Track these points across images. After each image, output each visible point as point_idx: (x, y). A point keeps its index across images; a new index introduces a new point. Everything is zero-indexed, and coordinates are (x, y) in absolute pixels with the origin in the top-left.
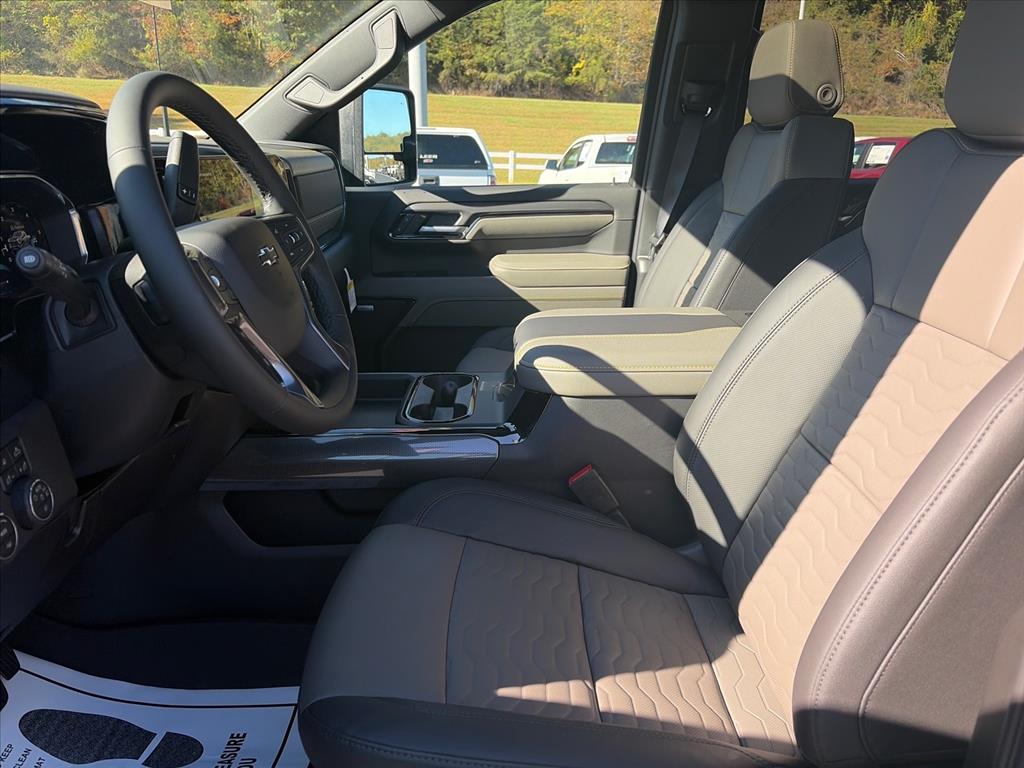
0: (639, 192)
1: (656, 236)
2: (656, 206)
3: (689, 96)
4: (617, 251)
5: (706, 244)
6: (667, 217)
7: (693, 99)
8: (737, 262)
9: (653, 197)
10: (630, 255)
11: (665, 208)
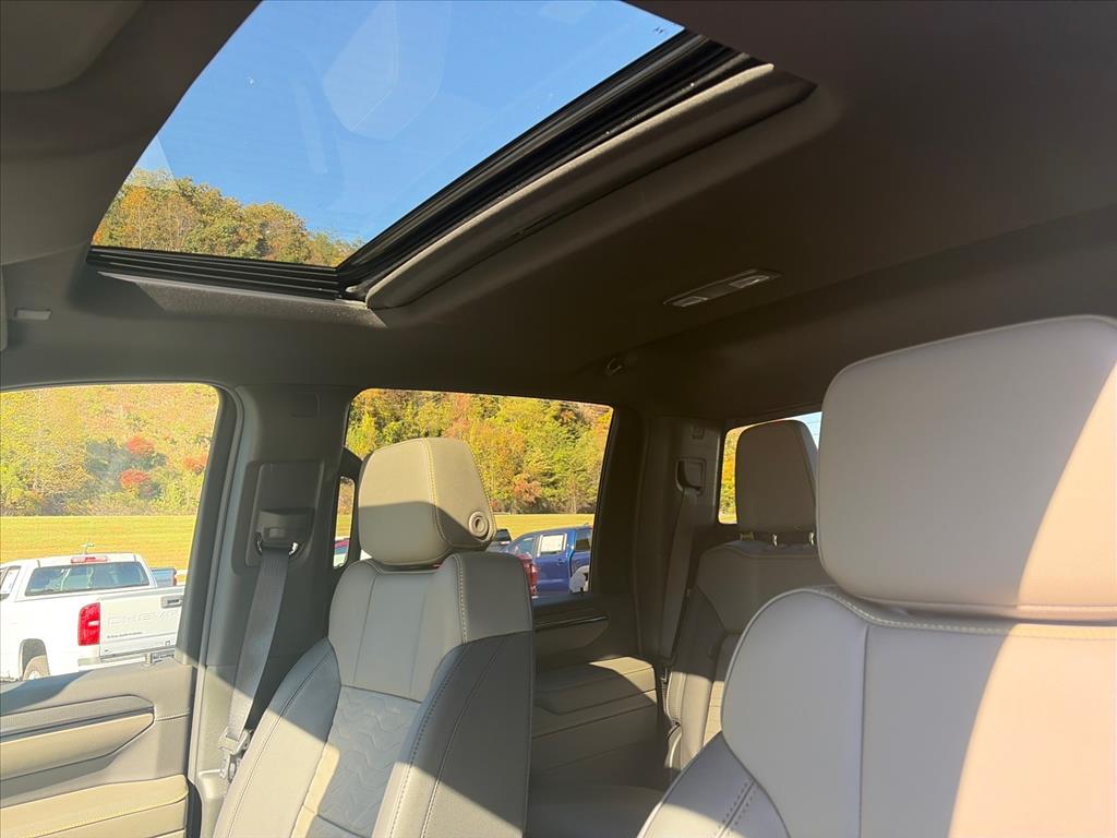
0: (195, 671)
1: (230, 736)
2: (226, 687)
3: (267, 530)
4: (162, 771)
5: (324, 736)
6: (249, 703)
7: (274, 533)
8: (429, 781)
9: (222, 675)
10: (186, 774)
11: (243, 690)
